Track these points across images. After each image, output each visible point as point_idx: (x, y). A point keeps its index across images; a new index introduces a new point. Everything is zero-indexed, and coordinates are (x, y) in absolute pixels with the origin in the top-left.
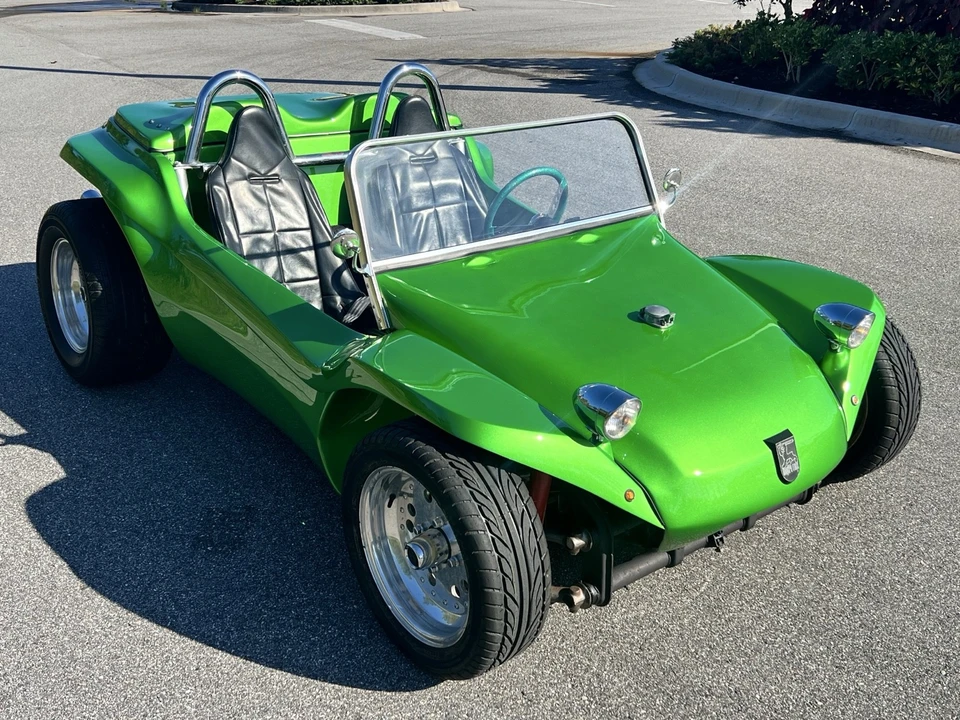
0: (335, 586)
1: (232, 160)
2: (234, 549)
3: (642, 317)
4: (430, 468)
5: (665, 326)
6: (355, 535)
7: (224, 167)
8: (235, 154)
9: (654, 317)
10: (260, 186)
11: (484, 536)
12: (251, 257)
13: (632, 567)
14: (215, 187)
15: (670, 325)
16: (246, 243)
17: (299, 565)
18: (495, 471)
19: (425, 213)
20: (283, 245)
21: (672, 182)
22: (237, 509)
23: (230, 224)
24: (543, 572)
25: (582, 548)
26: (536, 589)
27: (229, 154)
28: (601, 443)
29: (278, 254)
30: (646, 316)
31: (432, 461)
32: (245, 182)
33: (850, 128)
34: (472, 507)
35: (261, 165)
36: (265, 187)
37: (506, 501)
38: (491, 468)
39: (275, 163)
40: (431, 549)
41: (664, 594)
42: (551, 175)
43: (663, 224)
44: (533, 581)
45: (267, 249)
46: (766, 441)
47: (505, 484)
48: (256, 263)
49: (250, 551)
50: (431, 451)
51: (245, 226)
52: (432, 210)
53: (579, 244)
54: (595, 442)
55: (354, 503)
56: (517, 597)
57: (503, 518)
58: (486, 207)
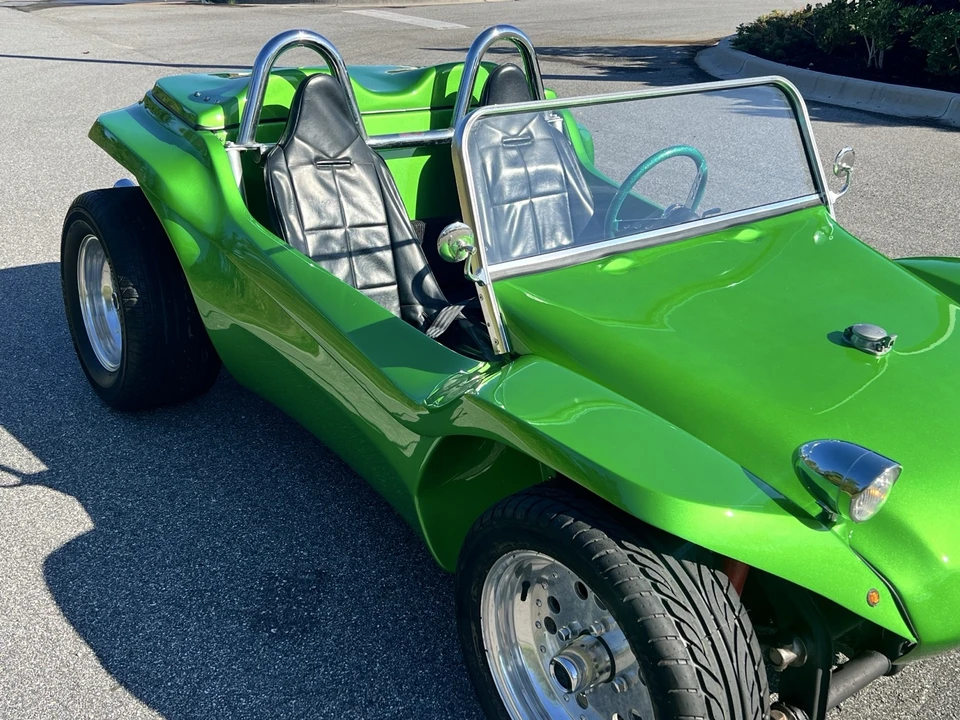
0: (438, 690)
1: (296, 139)
2: (304, 631)
3: (848, 338)
5: (883, 353)
6: (475, 634)
7: (285, 149)
8: (299, 132)
9: (866, 339)
10: (328, 172)
11: (686, 668)
12: (318, 258)
13: (846, 680)
14: (276, 172)
15: (888, 350)
16: (312, 241)
17: (389, 657)
18: (692, 567)
19: (518, 205)
20: (356, 243)
21: (844, 165)
22: (306, 574)
23: (293, 218)
24: (763, 712)
25: (791, 666)
27: (292, 131)
28: (834, 524)
29: (350, 255)
30: (855, 339)
31: (603, 553)
32: (311, 166)
33: (946, 117)
35: (330, 146)
36: (334, 174)
37: (712, 613)
38: (687, 563)
39: (345, 144)
40: (587, 668)
42: (691, 156)
43: (833, 216)
45: (337, 249)
47: (709, 587)
48: (324, 265)
49: (326, 635)
50: (600, 537)
51: (311, 220)
52: (527, 202)
53: (737, 242)
55: (474, 592)
57: (711, 639)
58: (589, 197)
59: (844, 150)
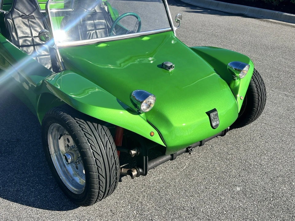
0: (45, 169)
1: (15, 9)
4: (68, 124)
5: (171, 70)
6: (48, 150)
7: (12, 12)
8: (16, 6)
9: (166, 66)
10: (27, 20)
11: (89, 151)
12: (23, 46)
13: (157, 161)
14: (8, 19)
15: (172, 69)
16: (21, 41)
17: (33, 161)
18: (96, 125)
19: (92, 32)
20: (36, 42)
21: (179, 19)
22: (13, 139)
23: (14, 34)
24: (116, 165)
25: (135, 154)
26: (113, 172)
27: (14, 7)
28: (141, 113)
29: (34, 45)
30: (164, 66)
31: (69, 121)
32: (20, 18)
33: (246, 13)
34: (85, 140)
35: (27, 12)
36: (28, 21)
37: (100, 137)
38: (94, 124)
39: (32, 11)
40: (75, 156)
41: (170, 170)
42: (134, 16)
43: (175, 35)
44: (111, 168)
45: (29, 44)
46: (206, 113)
47: (100, 130)
48: (25, 49)
49: (15, 156)
50: (69, 117)
51: (20, 34)
52: (94, 31)
53: (143, 41)
54: (138, 113)
55: (46, 138)
56: (104, 175)
57: (98, 144)
59: (178, 14)
